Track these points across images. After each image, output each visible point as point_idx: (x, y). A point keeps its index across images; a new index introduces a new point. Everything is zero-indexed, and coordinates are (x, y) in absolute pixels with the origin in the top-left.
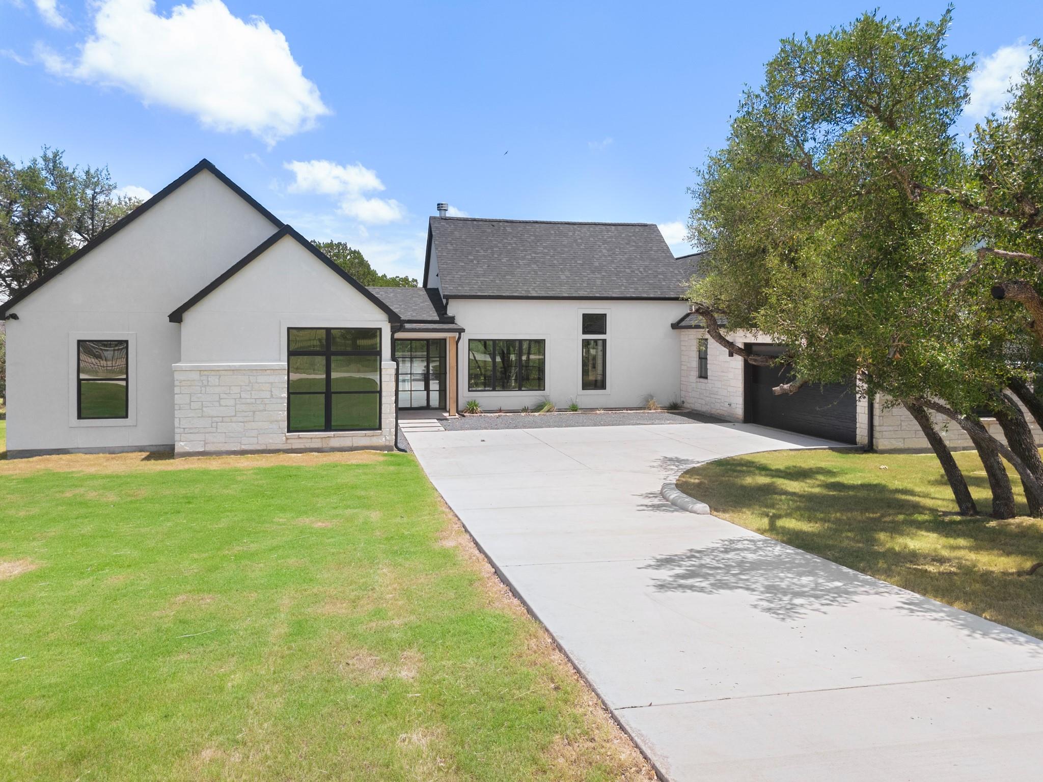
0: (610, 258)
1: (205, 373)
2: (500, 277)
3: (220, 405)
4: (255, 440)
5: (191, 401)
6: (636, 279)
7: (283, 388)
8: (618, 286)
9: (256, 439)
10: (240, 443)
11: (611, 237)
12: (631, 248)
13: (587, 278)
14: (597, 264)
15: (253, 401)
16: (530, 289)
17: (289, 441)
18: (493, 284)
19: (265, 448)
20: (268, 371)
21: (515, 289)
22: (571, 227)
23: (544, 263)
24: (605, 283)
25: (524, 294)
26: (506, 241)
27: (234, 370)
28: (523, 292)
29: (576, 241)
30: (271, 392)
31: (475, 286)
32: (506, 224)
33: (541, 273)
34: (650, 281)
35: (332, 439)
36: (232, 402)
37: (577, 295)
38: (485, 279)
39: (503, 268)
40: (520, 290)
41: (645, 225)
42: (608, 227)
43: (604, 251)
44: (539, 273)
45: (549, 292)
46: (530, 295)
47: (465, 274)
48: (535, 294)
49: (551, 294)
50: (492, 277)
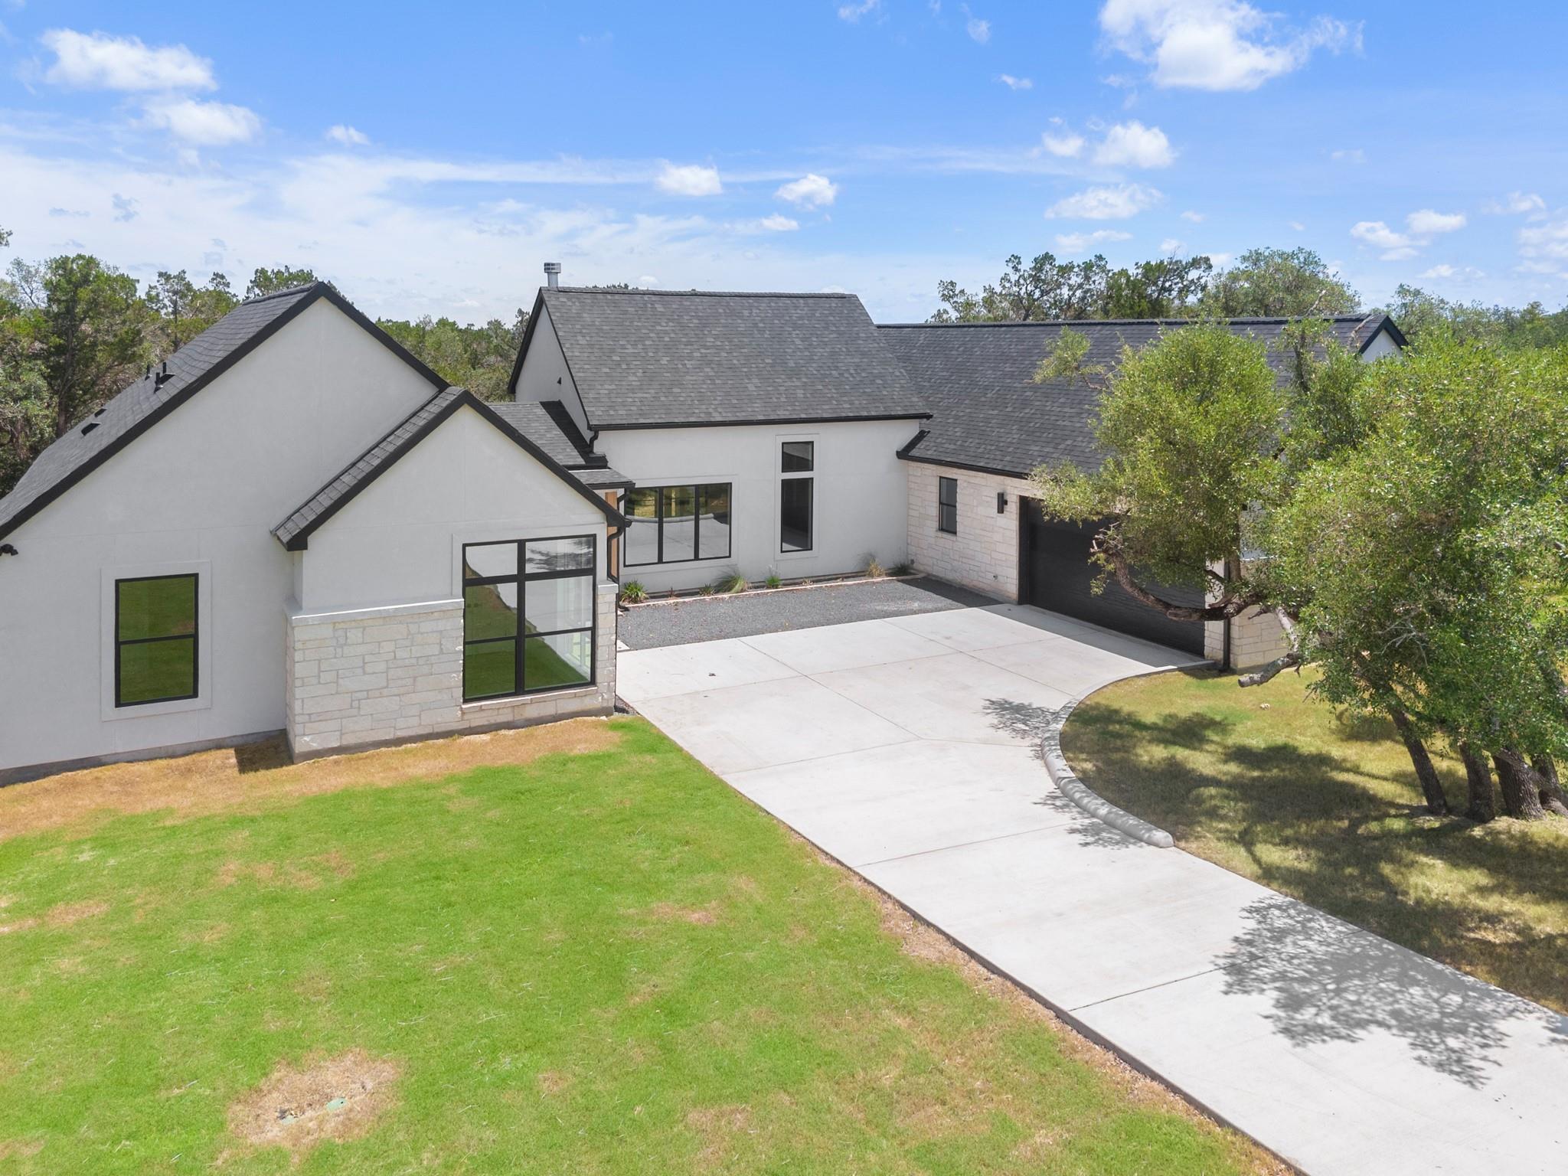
0: (807, 353)
1: (342, 625)
2: (664, 390)
3: (365, 673)
4: (415, 721)
5: (320, 671)
6: (847, 387)
7: (457, 638)
8: (826, 399)
9: (417, 718)
10: (395, 728)
11: (801, 318)
12: (832, 336)
13: (784, 388)
14: (791, 364)
15: (414, 661)
16: (711, 410)
17: (466, 717)
18: (657, 403)
19: (431, 731)
20: (436, 614)
21: (689, 411)
22: (744, 300)
23: (719, 364)
24: (809, 395)
25: (703, 418)
26: (660, 328)
27: (386, 617)
28: (702, 415)
29: (755, 325)
30: (441, 644)
31: (632, 408)
32: (654, 298)
33: (719, 382)
34: (867, 390)
35: (528, 708)
36: (382, 667)
37: (777, 417)
38: (645, 395)
39: (665, 374)
40: (697, 411)
41: (842, 297)
42: (794, 300)
43: (798, 341)
44: (717, 382)
45: (738, 414)
46: (712, 420)
47: (614, 387)
48: (719, 419)
49: (741, 416)
50: (653, 391)
